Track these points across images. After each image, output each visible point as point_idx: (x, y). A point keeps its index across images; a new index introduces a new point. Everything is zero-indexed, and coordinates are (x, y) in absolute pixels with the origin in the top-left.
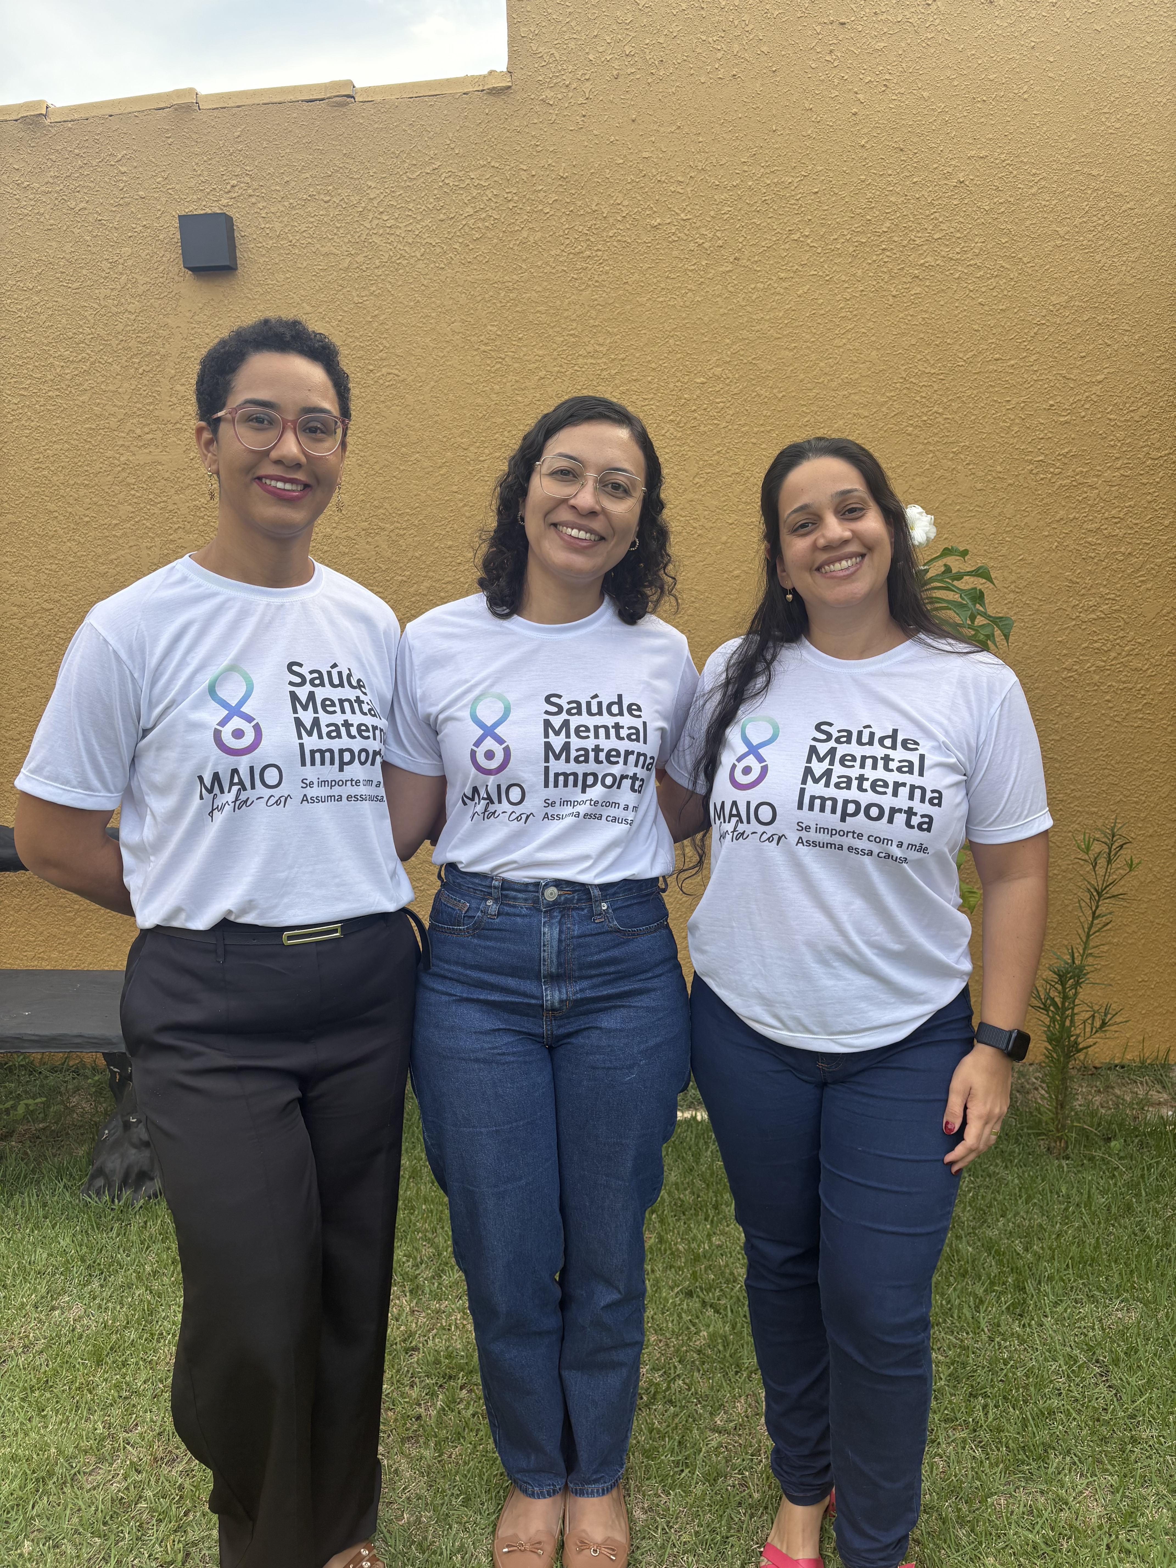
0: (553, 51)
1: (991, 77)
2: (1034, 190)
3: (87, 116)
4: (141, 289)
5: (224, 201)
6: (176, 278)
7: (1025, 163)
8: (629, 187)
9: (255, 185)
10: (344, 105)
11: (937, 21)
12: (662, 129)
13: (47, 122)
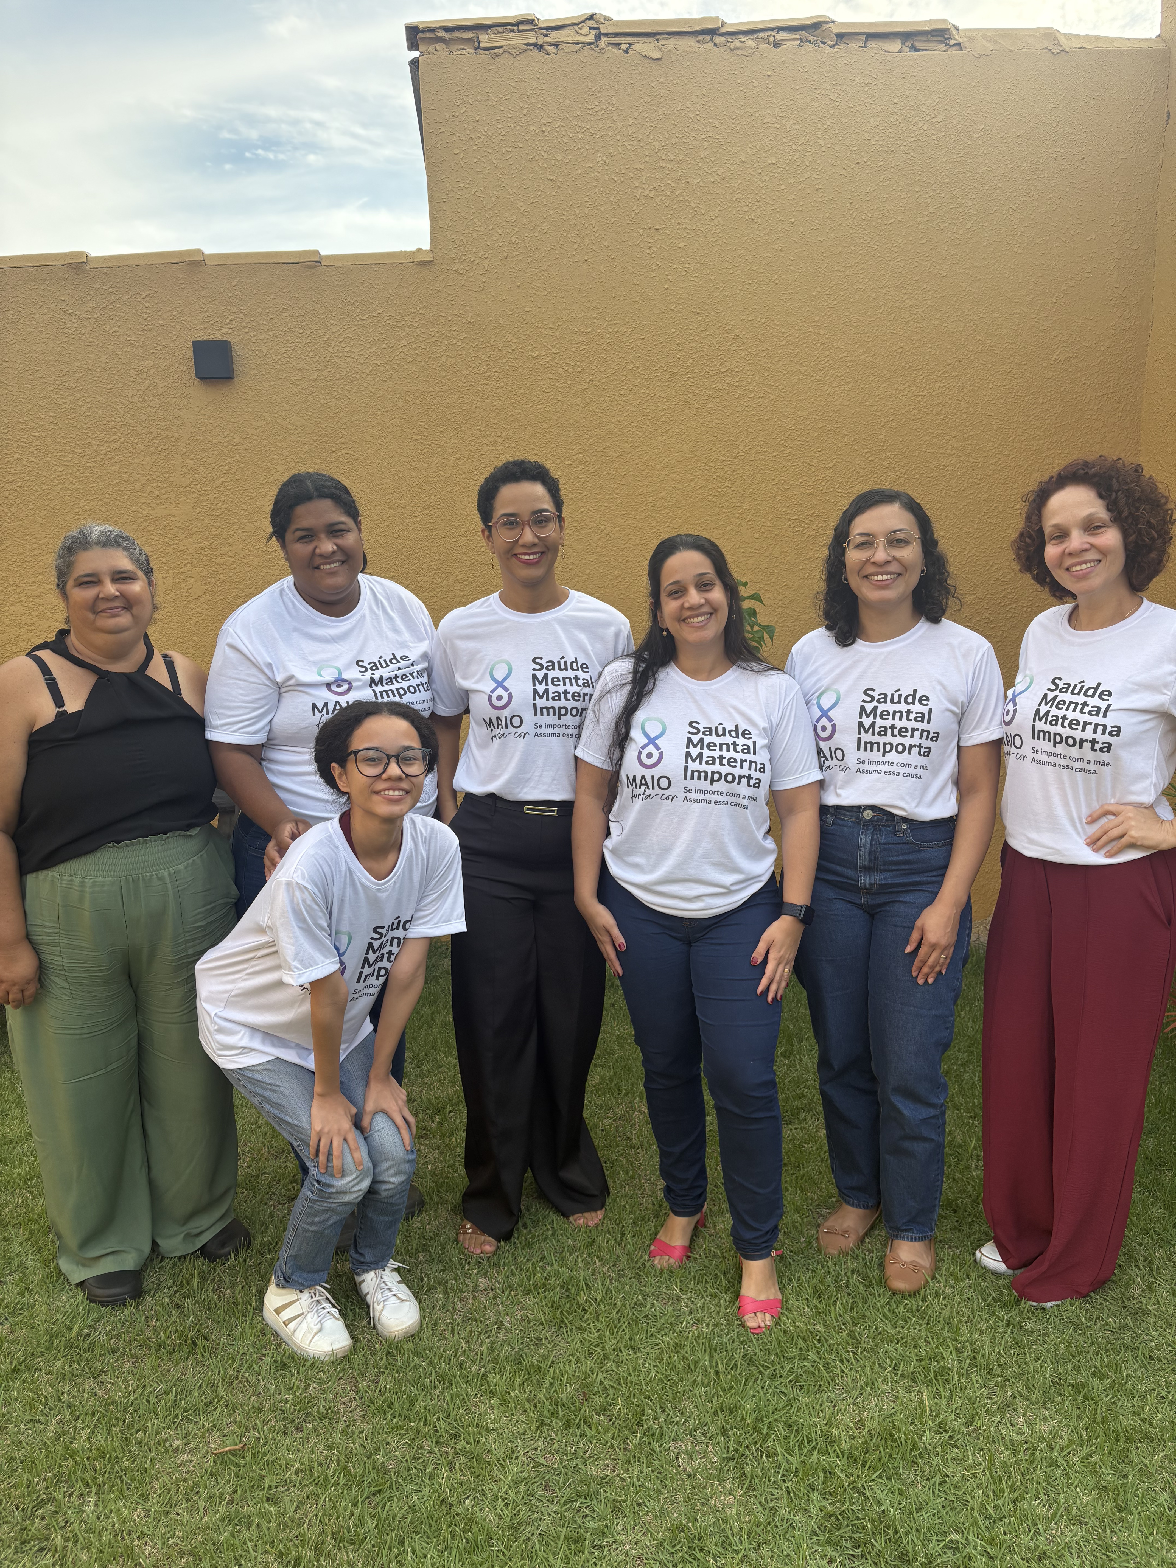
0: (462, 238)
1: (755, 268)
2: (784, 343)
3: (119, 264)
4: (160, 391)
5: (224, 331)
6: (188, 384)
7: (778, 325)
8: (516, 330)
9: (248, 320)
10: (314, 267)
11: (718, 231)
12: (538, 293)
13: (88, 267)
